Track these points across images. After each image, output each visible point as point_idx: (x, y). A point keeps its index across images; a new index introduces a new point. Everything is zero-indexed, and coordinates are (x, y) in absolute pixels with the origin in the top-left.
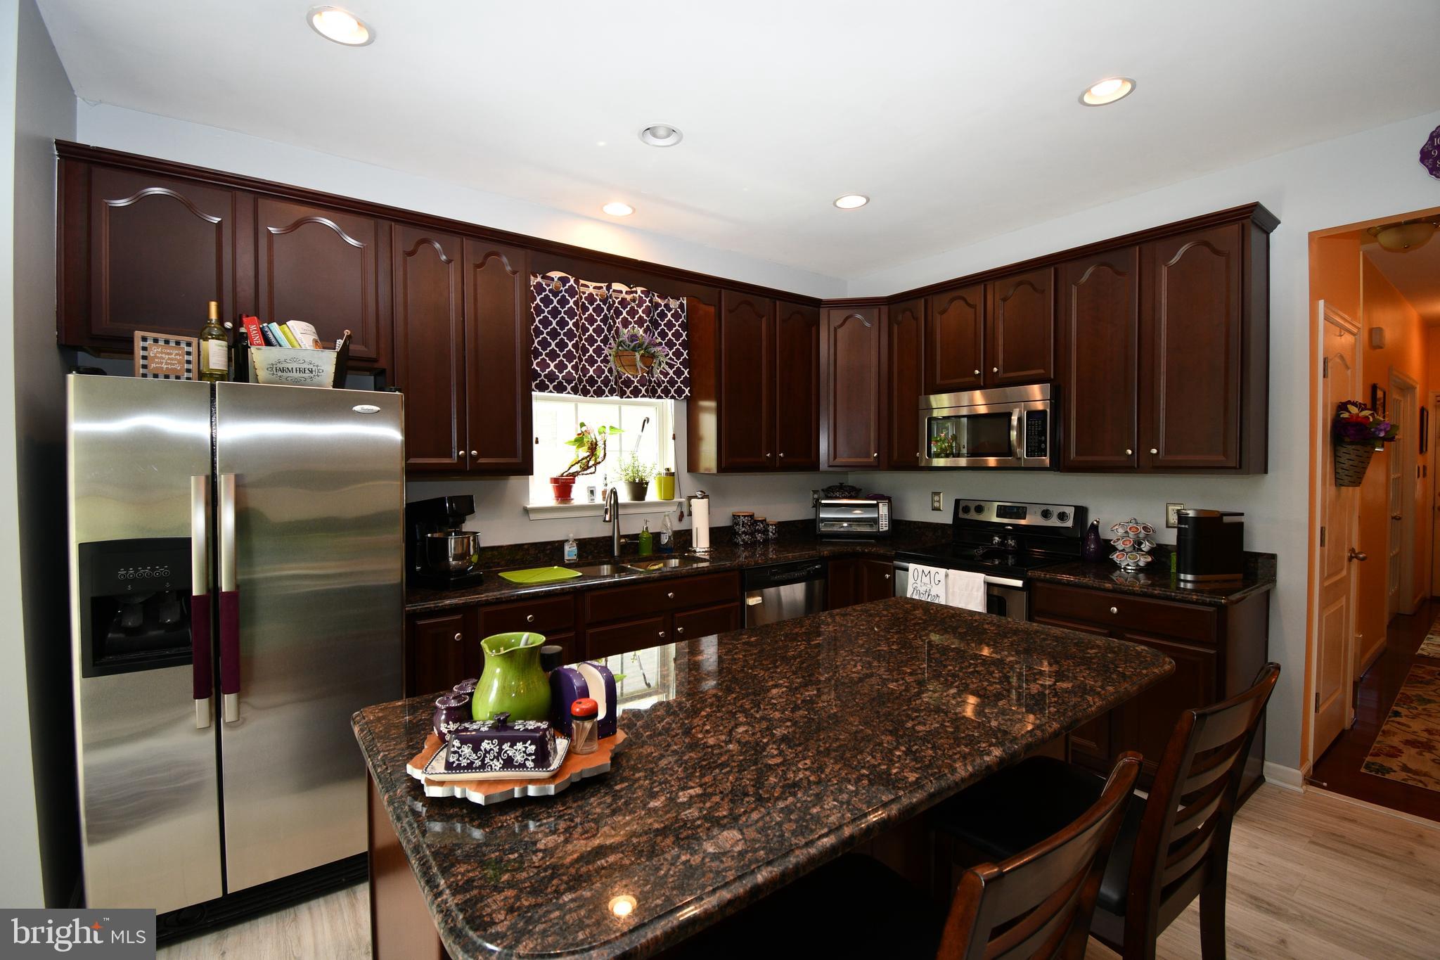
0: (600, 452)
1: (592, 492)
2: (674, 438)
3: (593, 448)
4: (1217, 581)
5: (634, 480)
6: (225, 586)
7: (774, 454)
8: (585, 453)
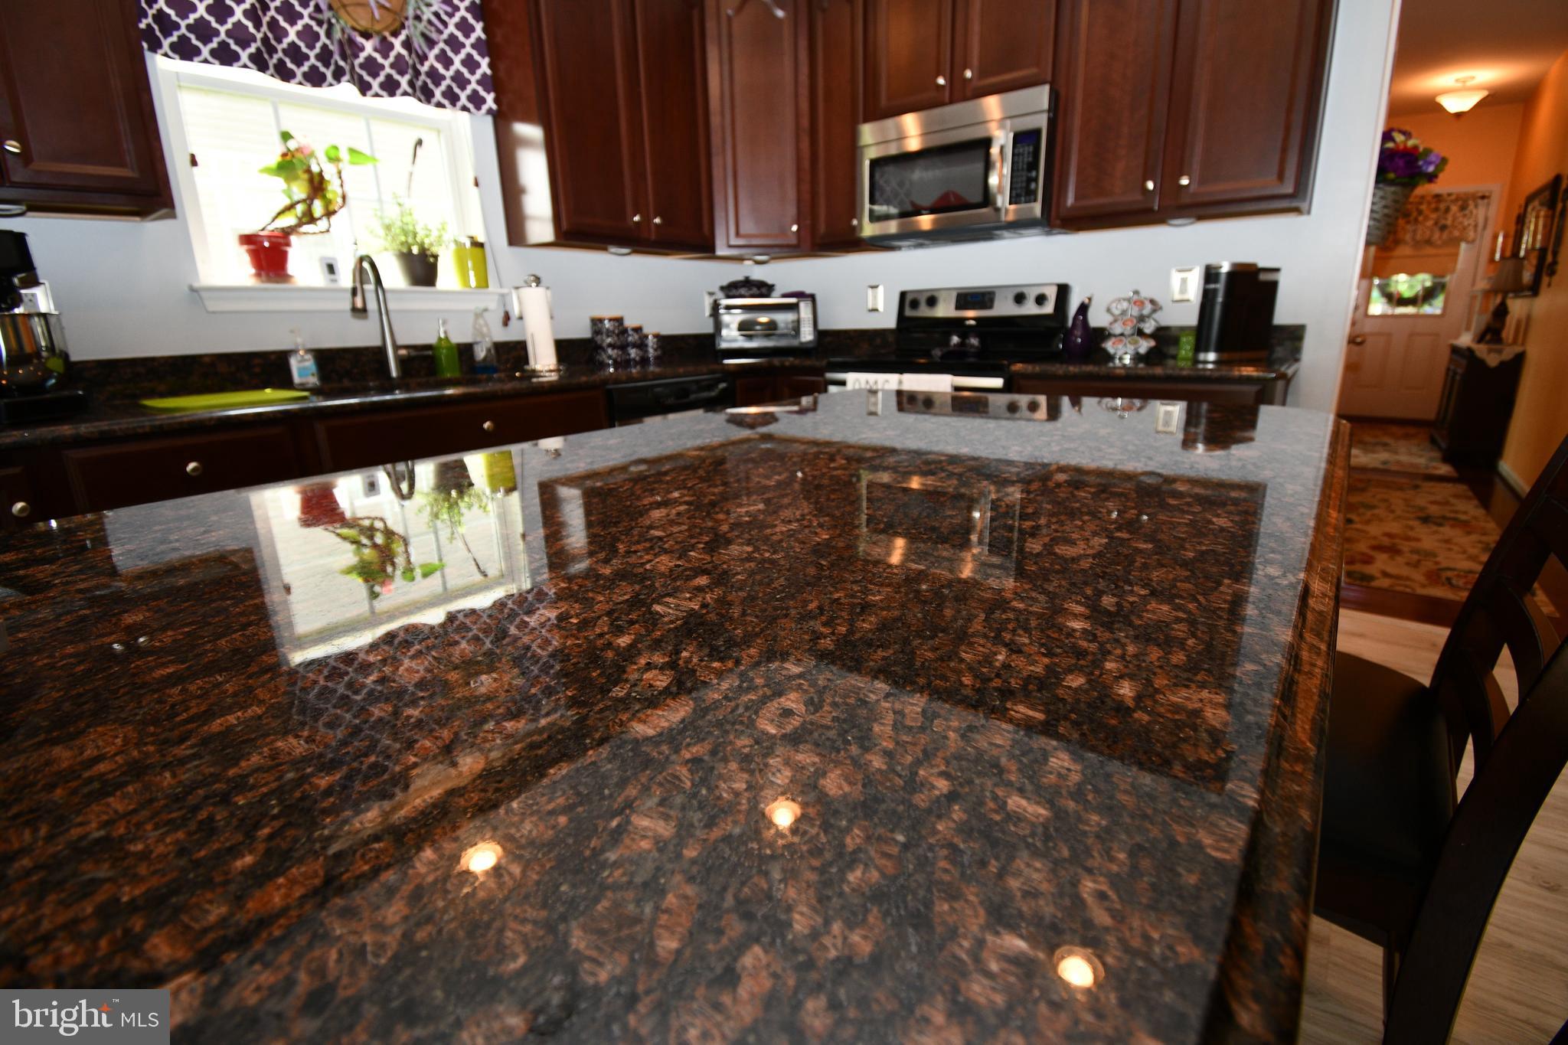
0: (333, 193)
1: (331, 269)
2: (477, 184)
3: (315, 185)
4: (1241, 360)
5: (410, 251)
7: (647, 219)
8: (300, 191)
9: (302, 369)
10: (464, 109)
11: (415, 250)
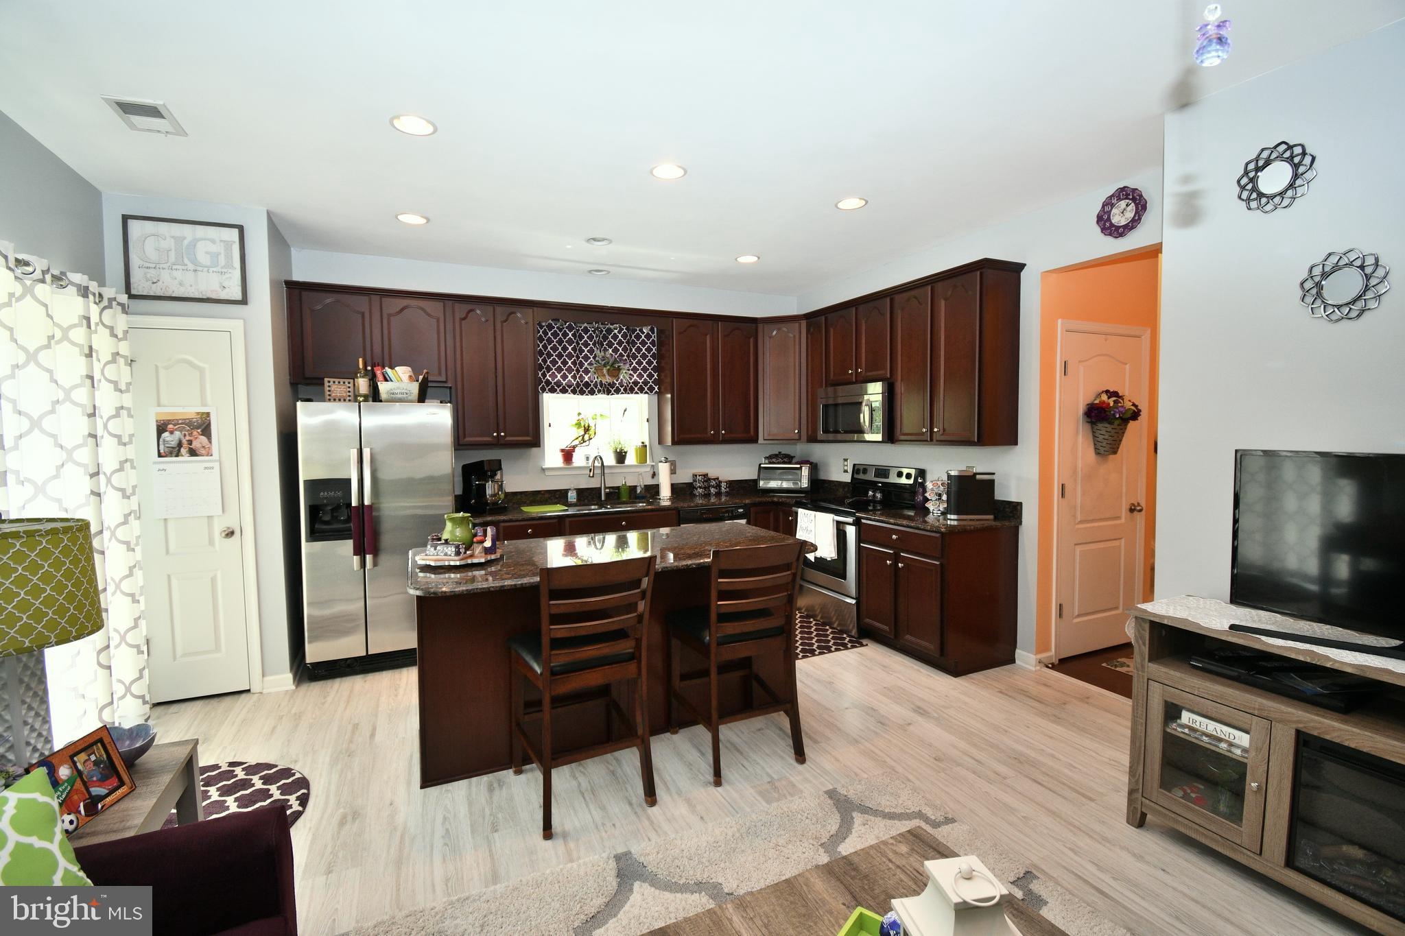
0: (591, 432)
1: (587, 459)
2: (648, 421)
3: (587, 430)
4: (971, 520)
6: (367, 502)
7: (718, 432)
8: (582, 432)
9: (572, 496)
10: (646, 393)
11: (618, 451)
